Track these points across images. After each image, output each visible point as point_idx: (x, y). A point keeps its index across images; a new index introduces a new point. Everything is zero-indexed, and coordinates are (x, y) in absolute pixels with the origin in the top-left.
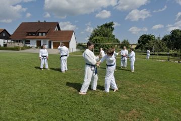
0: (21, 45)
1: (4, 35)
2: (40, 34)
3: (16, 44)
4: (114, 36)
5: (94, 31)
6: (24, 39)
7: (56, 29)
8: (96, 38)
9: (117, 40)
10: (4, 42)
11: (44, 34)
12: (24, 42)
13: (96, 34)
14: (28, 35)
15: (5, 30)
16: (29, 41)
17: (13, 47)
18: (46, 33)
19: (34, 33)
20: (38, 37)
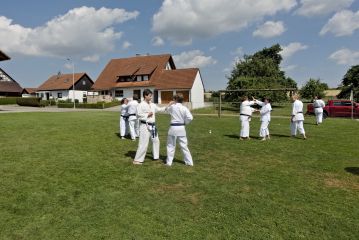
0: (108, 99)
1: (84, 83)
2: (139, 79)
3: (101, 98)
4: (282, 73)
5: (238, 66)
6: (113, 89)
7: (169, 66)
8: (239, 79)
9: (289, 81)
10: (85, 96)
11: (146, 78)
12: (114, 94)
13: (240, 71)
14: (119, 81)
15: (85, 75)
16: (122, 92)
17: (96, 102)
18: (149, 76)
19: (129, 77)
20: (135, 83)
